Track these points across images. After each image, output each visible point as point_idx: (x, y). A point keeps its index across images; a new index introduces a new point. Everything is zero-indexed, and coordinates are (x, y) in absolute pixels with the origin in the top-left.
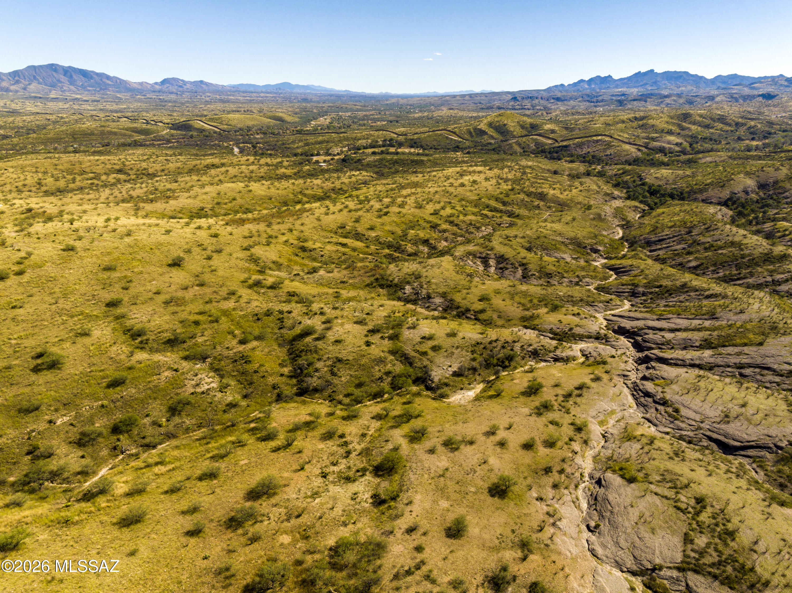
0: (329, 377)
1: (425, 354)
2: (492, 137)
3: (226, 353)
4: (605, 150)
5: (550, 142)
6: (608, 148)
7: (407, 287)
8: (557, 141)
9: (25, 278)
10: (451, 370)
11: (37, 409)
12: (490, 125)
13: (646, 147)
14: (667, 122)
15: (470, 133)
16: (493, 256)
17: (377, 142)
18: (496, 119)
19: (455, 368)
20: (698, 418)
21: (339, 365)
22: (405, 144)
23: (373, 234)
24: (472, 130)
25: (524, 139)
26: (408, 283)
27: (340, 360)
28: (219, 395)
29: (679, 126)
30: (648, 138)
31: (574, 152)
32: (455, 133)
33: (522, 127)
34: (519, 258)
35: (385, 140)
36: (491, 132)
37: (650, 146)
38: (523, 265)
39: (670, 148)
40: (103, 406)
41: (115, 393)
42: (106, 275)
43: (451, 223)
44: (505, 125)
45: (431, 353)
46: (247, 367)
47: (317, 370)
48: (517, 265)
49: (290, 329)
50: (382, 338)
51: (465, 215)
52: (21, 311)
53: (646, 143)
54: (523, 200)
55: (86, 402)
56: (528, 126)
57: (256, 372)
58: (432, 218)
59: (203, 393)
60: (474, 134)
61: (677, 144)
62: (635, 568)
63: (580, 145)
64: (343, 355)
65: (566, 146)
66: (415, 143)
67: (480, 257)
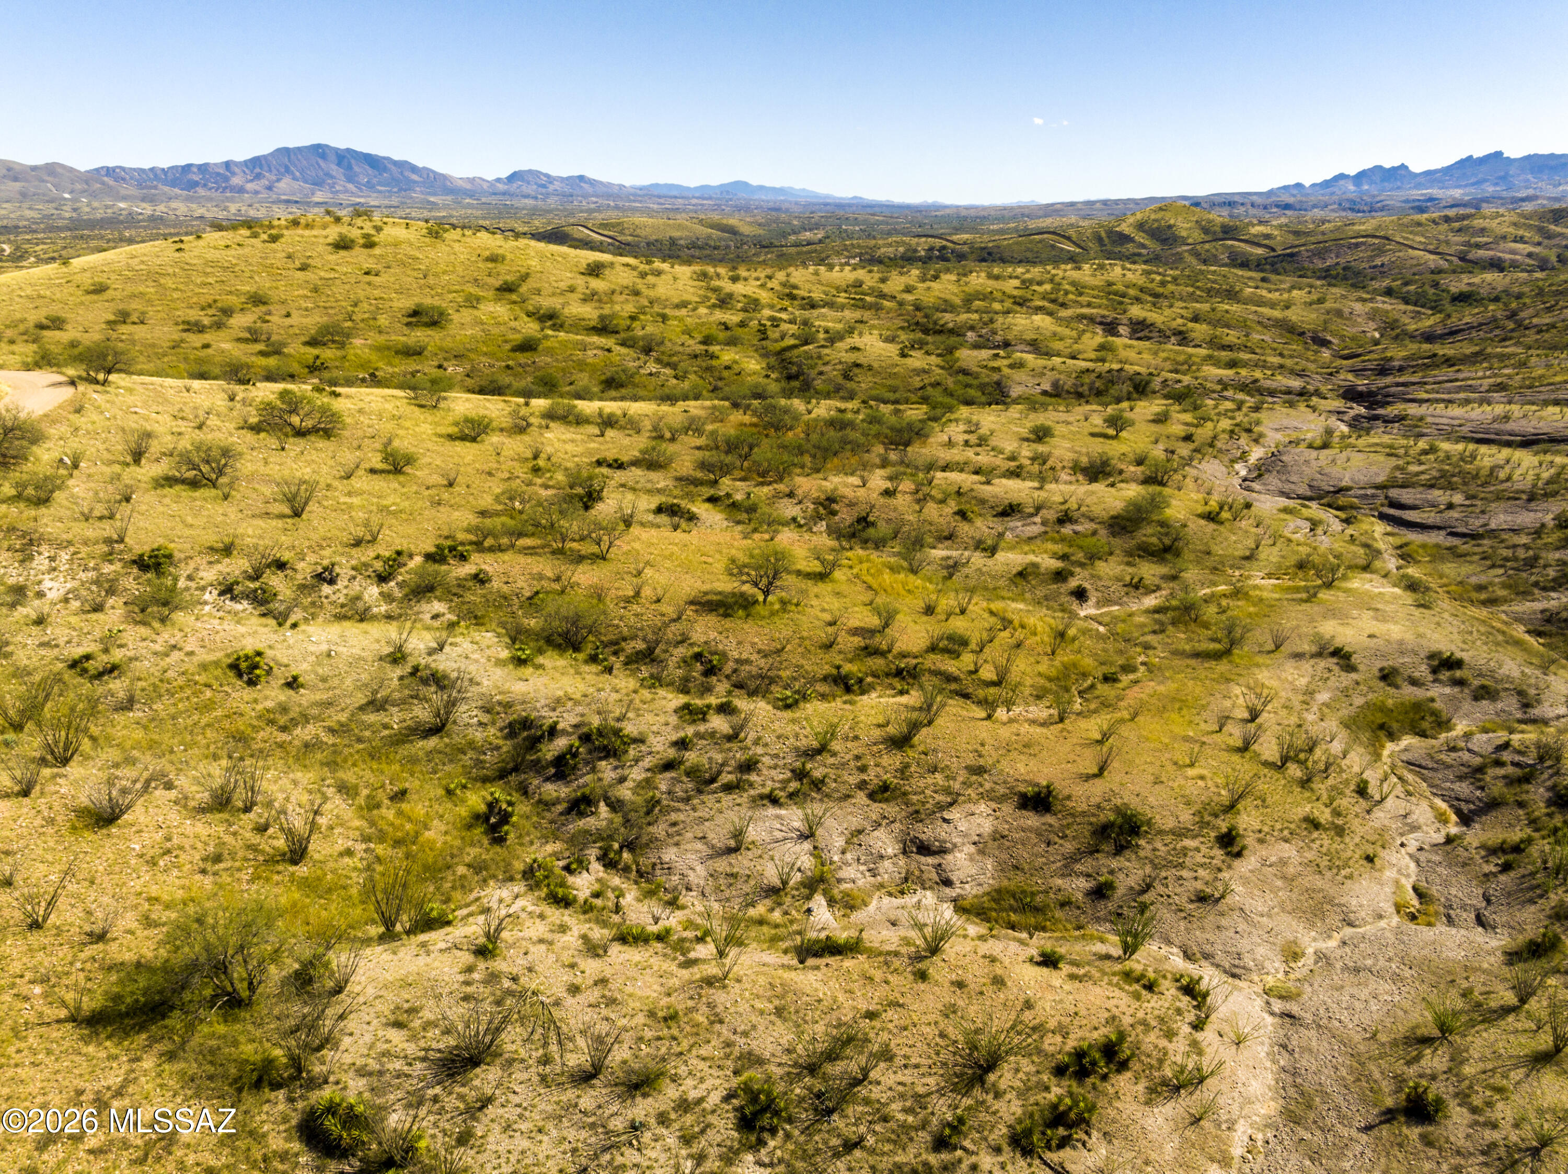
0: (840, 380)
1: (998, 369)
2: (1143, 246)
3: (681, 349)
4: (1371, 258)
5: (1260, 251)
6: (1378, 256)
7: (969, 334)
8: (1273, 250)
9: (377, 251)
10: (1038, 390)
11: (420, 354)
12: (1141, 226)
13: (1462, 259)
14: (1515, 224)
15: (1100, 240)
16: (1125, 321)
17: (915, 251)
18: (1153, 217)
19: (1047, 387)
20: (1456, 422)
21: (856, 370)
22: (971, 257)
23: (909, 297)
24: (1103, 234)
25: (1207, 246)
26: (972, 328)
27: (858, 366)
28: (674, 381)
29: (1541, 230)
30: (1468, 244)
31: (1306, 265)
32: (1069, 238)
33: (1206, 231)
34: (1174, 324)
35: (931, 249)
36: (1140, 238)
37: (1470, 256)
38: (1180, 333)
39: (1513, 261)
40: (508, 367)
41: (522, 358)
42: (490, 265)
43: (1053, 301)
44: (1170, 227)
45: (1006, 371)
46: (714, 363)
47: (821, 373)
48: (1168, 333)
49: (776, 341)
50: (928, 353)
51: (1081, 294)
52: (377, 279)
53: (1461, 252)
54: (1193, 293)
55: (483, 359)
56: (1218, 229)
57: (727, 368)
58: (1016, 293)
59: (651, 374)
60: (1106, 241)
61: (1530, 255)
62: (1309, 493)
63: (1321, 254)
64: (862, 360)
65: (1292, 255)
66: (990, 254)
67: (1101, 323)
